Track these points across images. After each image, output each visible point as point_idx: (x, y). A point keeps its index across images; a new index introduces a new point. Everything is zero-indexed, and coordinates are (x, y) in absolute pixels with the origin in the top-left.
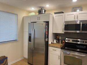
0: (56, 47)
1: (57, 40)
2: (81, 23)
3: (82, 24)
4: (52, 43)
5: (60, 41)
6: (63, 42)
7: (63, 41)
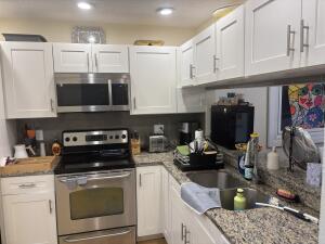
0: (35, 174)
1: (30, 147)
2: (110, 82)
3: (113, 85)
4: (8, 162)
5: (42, 145)
6: (56, 150)
7: (56, 145)
